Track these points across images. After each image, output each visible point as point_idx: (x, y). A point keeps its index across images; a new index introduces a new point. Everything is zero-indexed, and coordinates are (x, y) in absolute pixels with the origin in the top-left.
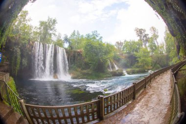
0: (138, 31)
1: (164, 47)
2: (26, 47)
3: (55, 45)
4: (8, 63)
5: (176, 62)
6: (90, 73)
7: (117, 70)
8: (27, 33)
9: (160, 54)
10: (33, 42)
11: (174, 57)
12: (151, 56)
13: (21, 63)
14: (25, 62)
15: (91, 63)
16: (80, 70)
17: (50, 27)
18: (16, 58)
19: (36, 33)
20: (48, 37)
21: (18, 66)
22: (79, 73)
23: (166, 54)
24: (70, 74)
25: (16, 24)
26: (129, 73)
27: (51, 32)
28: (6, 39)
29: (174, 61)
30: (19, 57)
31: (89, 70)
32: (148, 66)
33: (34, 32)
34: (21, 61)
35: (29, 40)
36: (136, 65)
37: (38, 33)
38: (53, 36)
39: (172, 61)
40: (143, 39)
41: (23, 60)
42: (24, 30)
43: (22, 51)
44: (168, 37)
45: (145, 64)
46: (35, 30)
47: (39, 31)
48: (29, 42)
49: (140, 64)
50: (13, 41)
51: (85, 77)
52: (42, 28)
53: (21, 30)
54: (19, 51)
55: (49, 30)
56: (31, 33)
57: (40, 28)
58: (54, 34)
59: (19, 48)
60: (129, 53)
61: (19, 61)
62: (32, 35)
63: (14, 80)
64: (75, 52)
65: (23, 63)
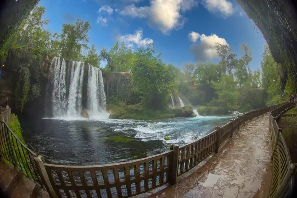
0: (219, 49)
1: (261, 77)
2: (39, 66)
3: (86, 64)
4: (9, 91)
5: (278, 102)
6: (140, 109)
7: (184, 108)
8: (41, 44)
9: (253, 87)
10: (51, 58)
11: (275, 94)
12: (239, 90)
13: (30, 92)
14: (36, 90)
15: (142, 95)
16: (124, 104)
17: (79, 35)
18: (22, 83)
19: (55, 44)
20: (74, 50)
21: (25, 96)
22: (122, 110)
23: (263, 88)
24: (108, 110)
25: (25, 28)
26: (201, 113)
27: (80, 42)
28: (7, 53)
29: (275, 100)
30: (27, 82)
31: (138, 105)
32: (232, 104)
33: (52, 41)
34: (31, 88)
35: (45, 55)
36: (213, 101)
37: (59, 43)
38: (83, 49)
39: (271, 99)
40: (227, 62)
41: (34, 87)
42: (37, 39)
43: (32, 71)
44: (267, 63)
45: (229, 101)
46: (54, 39)
47: (60, 40)
48: (45, 57)
49: (220, 100)
50: (19, 56)
51: (132, 115)
52: (66, 35)
53: (31, 37)
54: (27, 71)
55: (76, 39)
56: (48, 43)
57: (63, 36)
58: (85, 46)
59: (29, 67)
60: (203, 82)
61: (26, 88)
62: (50, 46)
63: (19, 119)
64: (117, 75)
65: (34, 92)
